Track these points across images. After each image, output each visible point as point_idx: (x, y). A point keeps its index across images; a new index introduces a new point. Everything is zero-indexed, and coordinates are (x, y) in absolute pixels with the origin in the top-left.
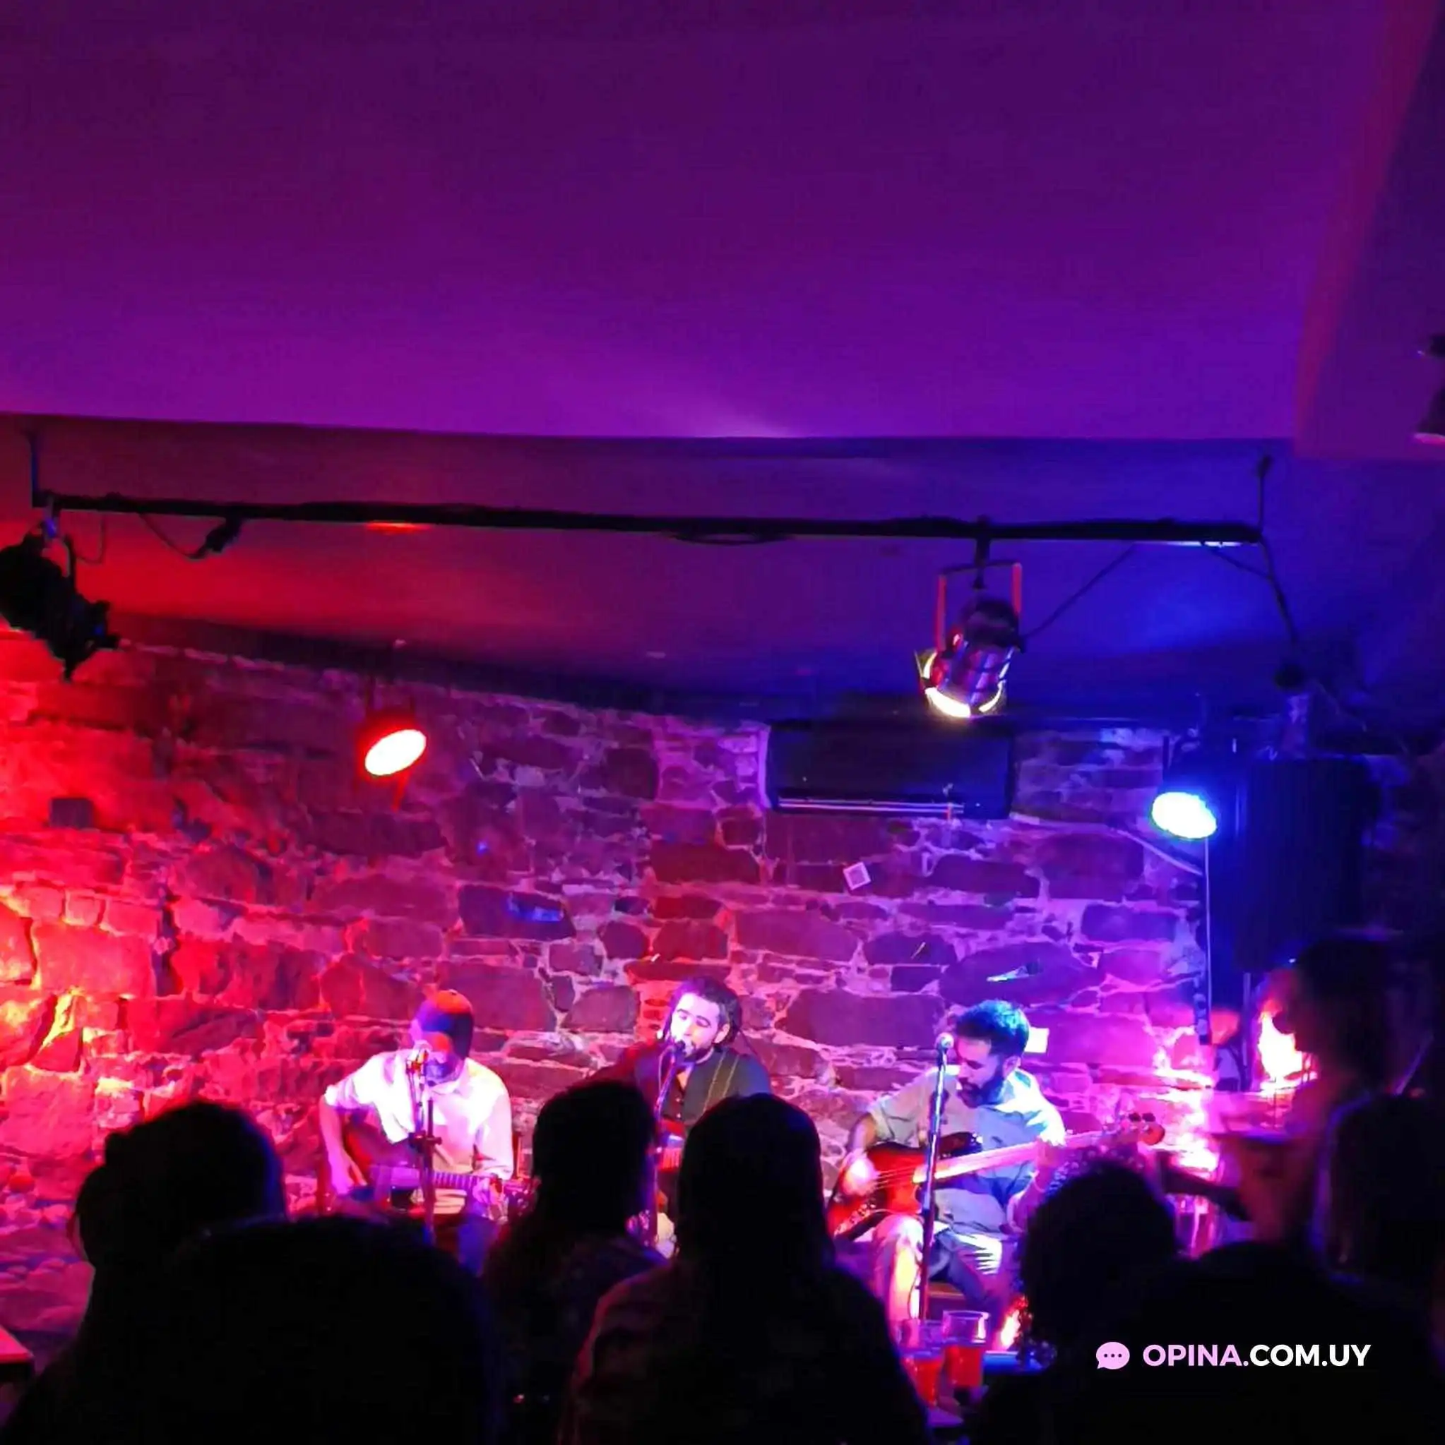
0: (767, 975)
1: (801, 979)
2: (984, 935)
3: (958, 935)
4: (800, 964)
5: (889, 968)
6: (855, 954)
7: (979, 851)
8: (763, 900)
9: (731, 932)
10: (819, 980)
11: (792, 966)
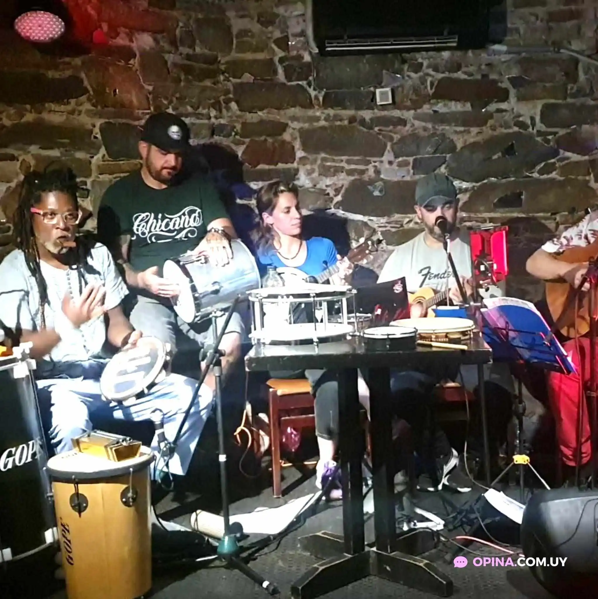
0: (326, 172)
1: (350, 173)
2: (474, 130)
3: (456, 132)
4: (348, 162)
5: (411, 159)
6: (386, 153)
7: (465, 73)
8: (318, 119)
9: (297, 144)
10: (363, 172)
11: (343, 164)
